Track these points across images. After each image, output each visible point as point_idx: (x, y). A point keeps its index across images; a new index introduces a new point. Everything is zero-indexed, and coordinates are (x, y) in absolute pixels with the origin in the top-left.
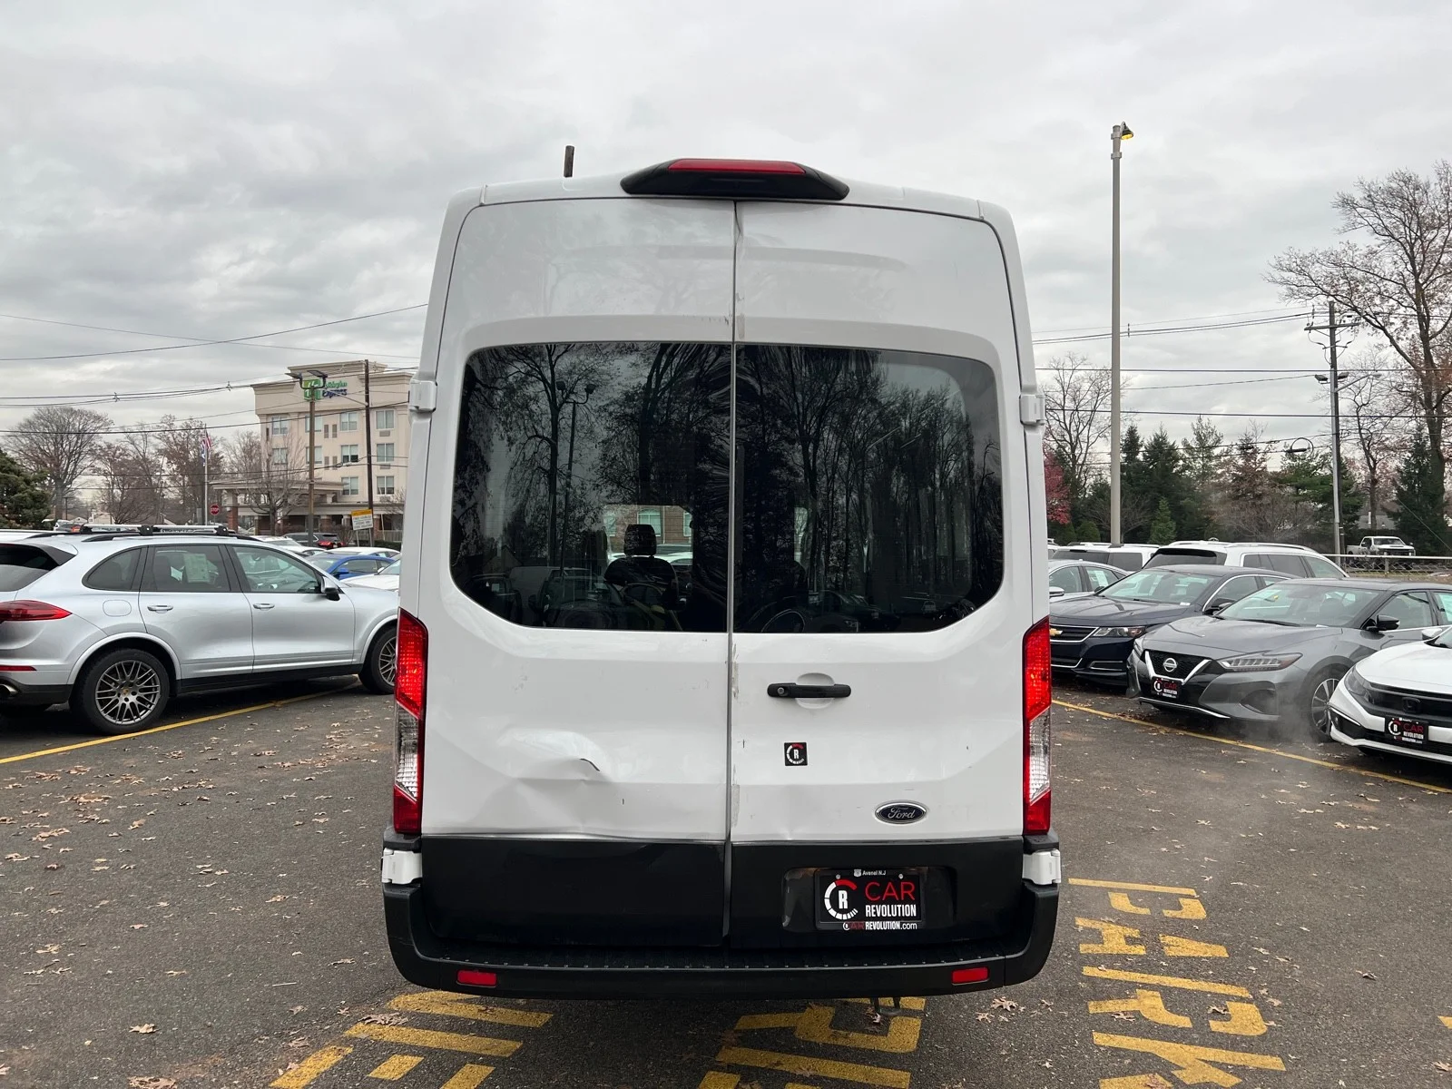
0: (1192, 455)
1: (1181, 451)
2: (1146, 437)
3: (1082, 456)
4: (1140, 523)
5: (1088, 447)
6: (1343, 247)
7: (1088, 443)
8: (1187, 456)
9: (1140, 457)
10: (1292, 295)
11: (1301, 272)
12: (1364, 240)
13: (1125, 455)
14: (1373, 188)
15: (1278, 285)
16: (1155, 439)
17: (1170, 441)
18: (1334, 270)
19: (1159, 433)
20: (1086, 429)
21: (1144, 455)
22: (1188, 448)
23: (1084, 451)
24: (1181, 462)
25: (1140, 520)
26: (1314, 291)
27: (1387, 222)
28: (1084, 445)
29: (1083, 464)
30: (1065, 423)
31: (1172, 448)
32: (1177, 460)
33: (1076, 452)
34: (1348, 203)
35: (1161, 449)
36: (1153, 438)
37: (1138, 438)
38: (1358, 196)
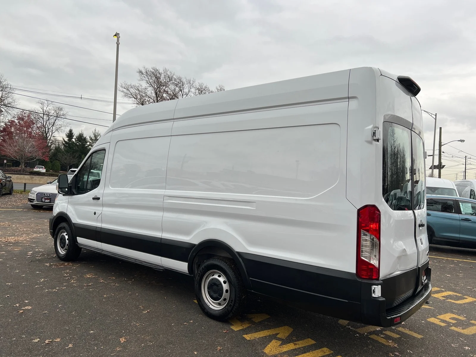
0: (93, 141)
1: (89, 140)
2: (76, 133)
3: (50, 137)
4: (74, 163)
5: (52, 134)
6: (139, 85)
7: (52, 132)
8: (91, 141)
9: (74, 140)
10: (125, 96)
11: (128, 90)
12: (144, 84)
13: (68, 139)
14: (148, 70)
15: (120, 92)
16: (80, 135)
17: (85, 136)
18: (137, 92)
19: (81, 133)
20: (52, 127)
21: (75, 140)
22: (91, 139)
23: (50, 135)
24: (88, 143)
25: (75, 162)
26: (131, 96)
27: (151, 81)
28: (51, 133)
29: (50, 140)
30: (43, 124)
31: (85, 139)
32: (87, 142)
33: (48, 135)
34: (141, 72)
35: (81, 138)
36: (79, 134)
37: (73, 133)
38: (144, 71)
